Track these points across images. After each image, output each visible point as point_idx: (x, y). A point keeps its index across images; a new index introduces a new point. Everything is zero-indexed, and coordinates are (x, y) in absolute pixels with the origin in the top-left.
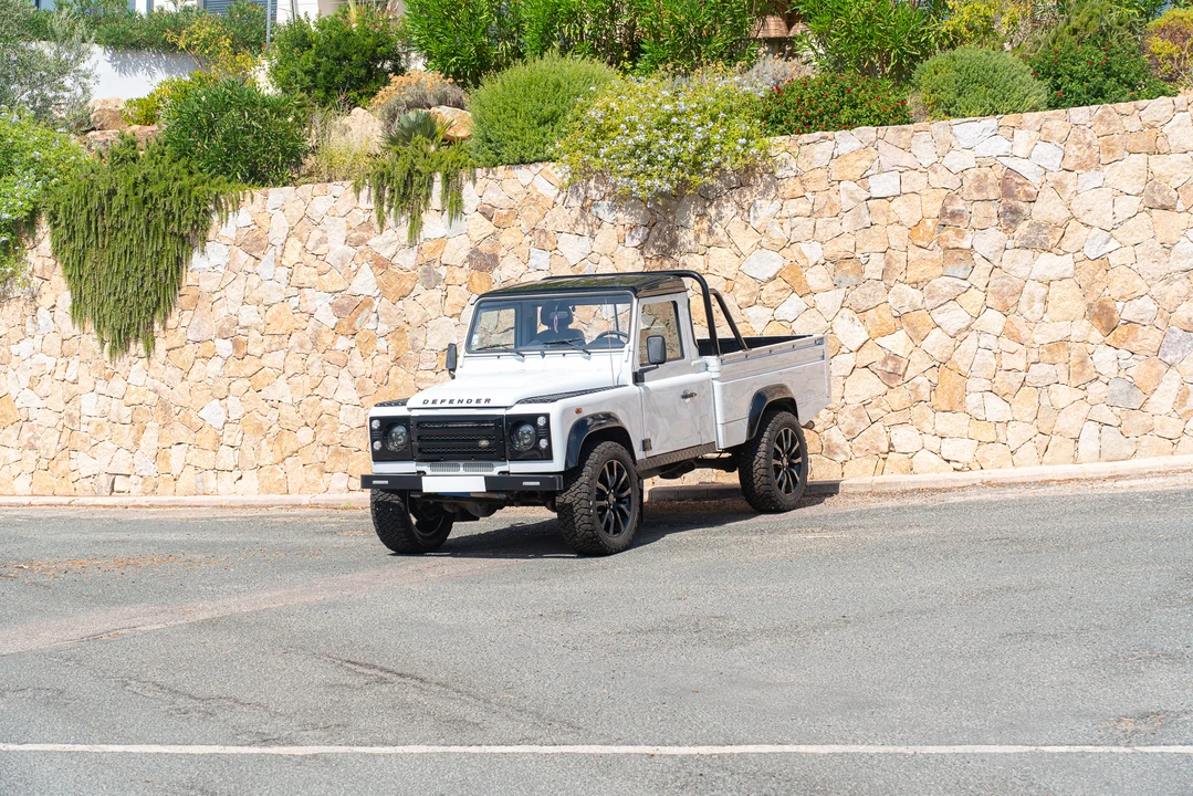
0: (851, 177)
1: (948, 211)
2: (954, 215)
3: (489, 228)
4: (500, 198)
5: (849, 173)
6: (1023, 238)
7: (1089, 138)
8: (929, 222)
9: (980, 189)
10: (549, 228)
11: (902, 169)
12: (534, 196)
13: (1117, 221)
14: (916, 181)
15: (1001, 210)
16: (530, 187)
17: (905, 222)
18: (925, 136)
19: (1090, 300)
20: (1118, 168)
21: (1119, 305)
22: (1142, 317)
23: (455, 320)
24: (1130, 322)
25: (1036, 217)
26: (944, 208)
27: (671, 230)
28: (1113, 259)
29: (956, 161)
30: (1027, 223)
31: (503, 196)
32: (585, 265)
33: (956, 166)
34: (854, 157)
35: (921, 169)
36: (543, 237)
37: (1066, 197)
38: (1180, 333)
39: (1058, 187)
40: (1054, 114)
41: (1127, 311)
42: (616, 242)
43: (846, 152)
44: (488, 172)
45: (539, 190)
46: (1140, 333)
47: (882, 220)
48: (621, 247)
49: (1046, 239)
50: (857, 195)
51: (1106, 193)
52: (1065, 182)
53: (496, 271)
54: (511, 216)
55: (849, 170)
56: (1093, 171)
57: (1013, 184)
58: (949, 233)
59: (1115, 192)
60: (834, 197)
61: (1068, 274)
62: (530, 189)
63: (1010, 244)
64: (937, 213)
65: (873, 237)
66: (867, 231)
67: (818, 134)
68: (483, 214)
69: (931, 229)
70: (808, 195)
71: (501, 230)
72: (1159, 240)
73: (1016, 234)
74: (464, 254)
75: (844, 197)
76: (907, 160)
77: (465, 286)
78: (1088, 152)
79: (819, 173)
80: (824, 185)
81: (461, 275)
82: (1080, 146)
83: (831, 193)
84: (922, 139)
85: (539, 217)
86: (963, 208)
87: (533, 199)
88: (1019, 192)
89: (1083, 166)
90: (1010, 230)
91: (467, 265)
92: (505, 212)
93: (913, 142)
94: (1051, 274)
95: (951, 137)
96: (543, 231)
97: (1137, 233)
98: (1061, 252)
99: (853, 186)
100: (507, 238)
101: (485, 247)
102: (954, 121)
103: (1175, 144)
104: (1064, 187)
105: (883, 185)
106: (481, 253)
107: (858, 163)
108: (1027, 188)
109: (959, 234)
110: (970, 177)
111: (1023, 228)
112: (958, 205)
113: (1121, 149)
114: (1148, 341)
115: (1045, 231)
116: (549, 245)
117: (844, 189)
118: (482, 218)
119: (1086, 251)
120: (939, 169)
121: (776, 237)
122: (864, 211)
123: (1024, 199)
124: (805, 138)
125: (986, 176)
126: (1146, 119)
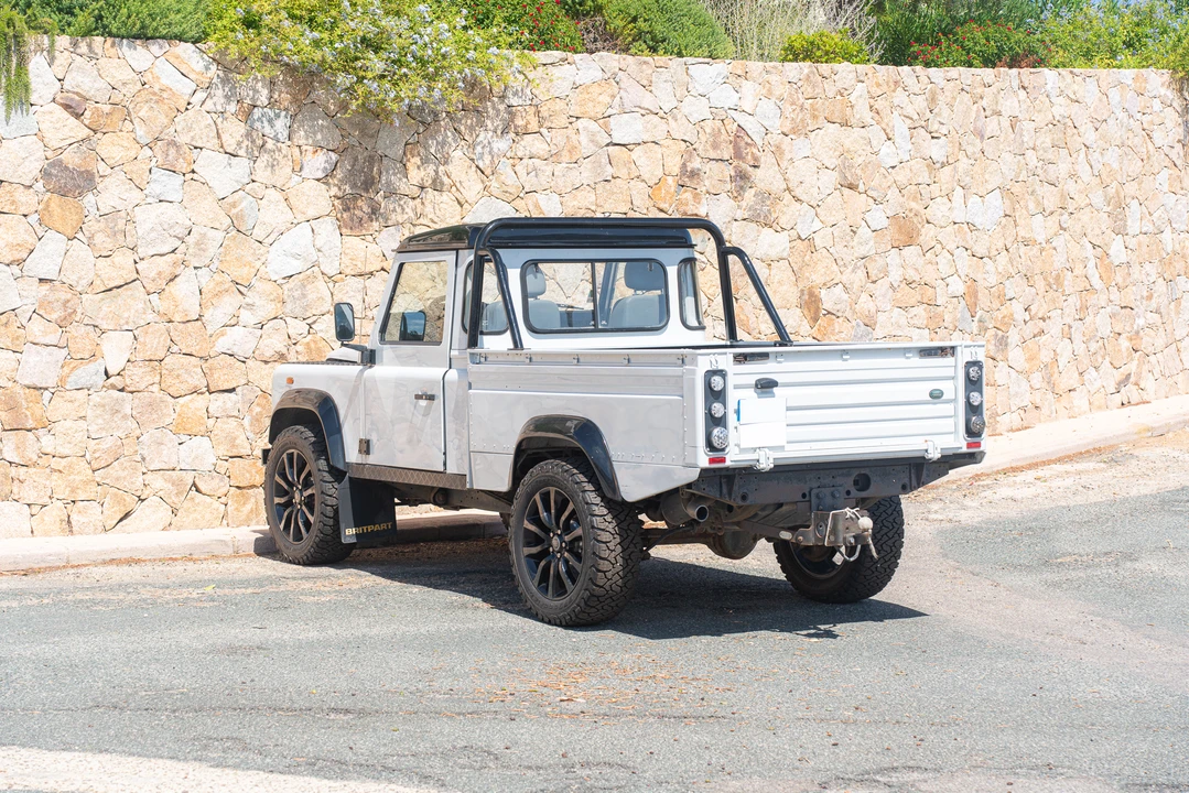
0: (592, 114)
1: (689, 169)
2: (694, 174)
3: (75, 129)
4: (96, 85)
5: (591, 109)
6: (750, 209)
7: (802, 100)
8: (670, 179)
9: (715, 146)
10: (183, 139)
11: (643, 112)
12: (156, 89)
13: (822, 196)
14: (658, 129)
15: (733, 174)
16: (148, 74)
17: (645, 177)
18: (665, 74)
19: (801, 287)
20: (819, 137)
21: (823, 292)
22: (838, 307)
23: (15, 269)
24: (829, 313)
25: (761, 186)
26: (684, 165)
27: (371, 160)
28: (818, 242)
29: (696, 109)
30: (753, 191)
31: (101, 84)
32: (241, 201)
33: (695, 115)
34: (598, 90)
35: (661, 113)
36: (172, 151)
37: (784, 164)
38: (863, 327)
39: (778, 151)
40: (774, 67)
41: (829, 299)
42: (290, 170)
43: (588, 82)
44: (75, 45)
45: (165, 81)
46: (836, 326)
47: (623, 173)
48: (296, 178)
49: (769, 210)
50: (598, 138)
51: (812, 163)
52: (783, 147)
53: (89, 198)
54: (117, 116)
55: (591, 104)
56: (802, 137)
57: (742, 144)
58: (687, 195)
59: (820, 165)
60: (574, 138)
61: (785, 255)
62: (148, 77)
63: (739, 214)
64: (676, 170)
65: (613, 193)
66: (608, 185)
67: (556, 55)
68: (67, 107)
69: (673, 189)
70: (544, 131)
71: (99, 135)
72: (849, 222)
73: (744, 204)
74: (33, 167)
75: (584, 138)
76: (648, 101)
77: (36, 216)
78: (800, 116)
79: (560, 105)
80: (564, 121)
81: (28, 200)
82: (794, 107)
83: (570, 131)
84: (664, 77)
85: (166, 121)
86: (699, 166)
87: (155, 94)
88: (747, 154)
89: (795, 130)
90: (740, 198)
91: (39, 186)
92: (107, 108)
93: (654, 79)
94: (773, 254)
95: (687, 78)
96: (172, 143)
97: (834, 212)
98: (779, 229)
99: (593, 126)
100: (112, 147)
101: (71, 158)
102: (690, 60)
103: (858, 116)
104: (782, 153)
105: (626, 128)
106: (67, 168)
107: (601, 98)
108: (755, 151)
109: (696, 197)
110: (708, 130)
111: (749, 194)
112: (696, 164)
113: (822, 118)
114: (843, 335)
115: (768, 203)
116: (182, 166)
117: (585, 129)
118: (65, 114)
119: (798, 227)
120: (679, 117)
121: (508, 182)
122: (605, 160)
123: (751, 163)
124: (541, 56)
125: (719, 130)
126: (840, 85)
